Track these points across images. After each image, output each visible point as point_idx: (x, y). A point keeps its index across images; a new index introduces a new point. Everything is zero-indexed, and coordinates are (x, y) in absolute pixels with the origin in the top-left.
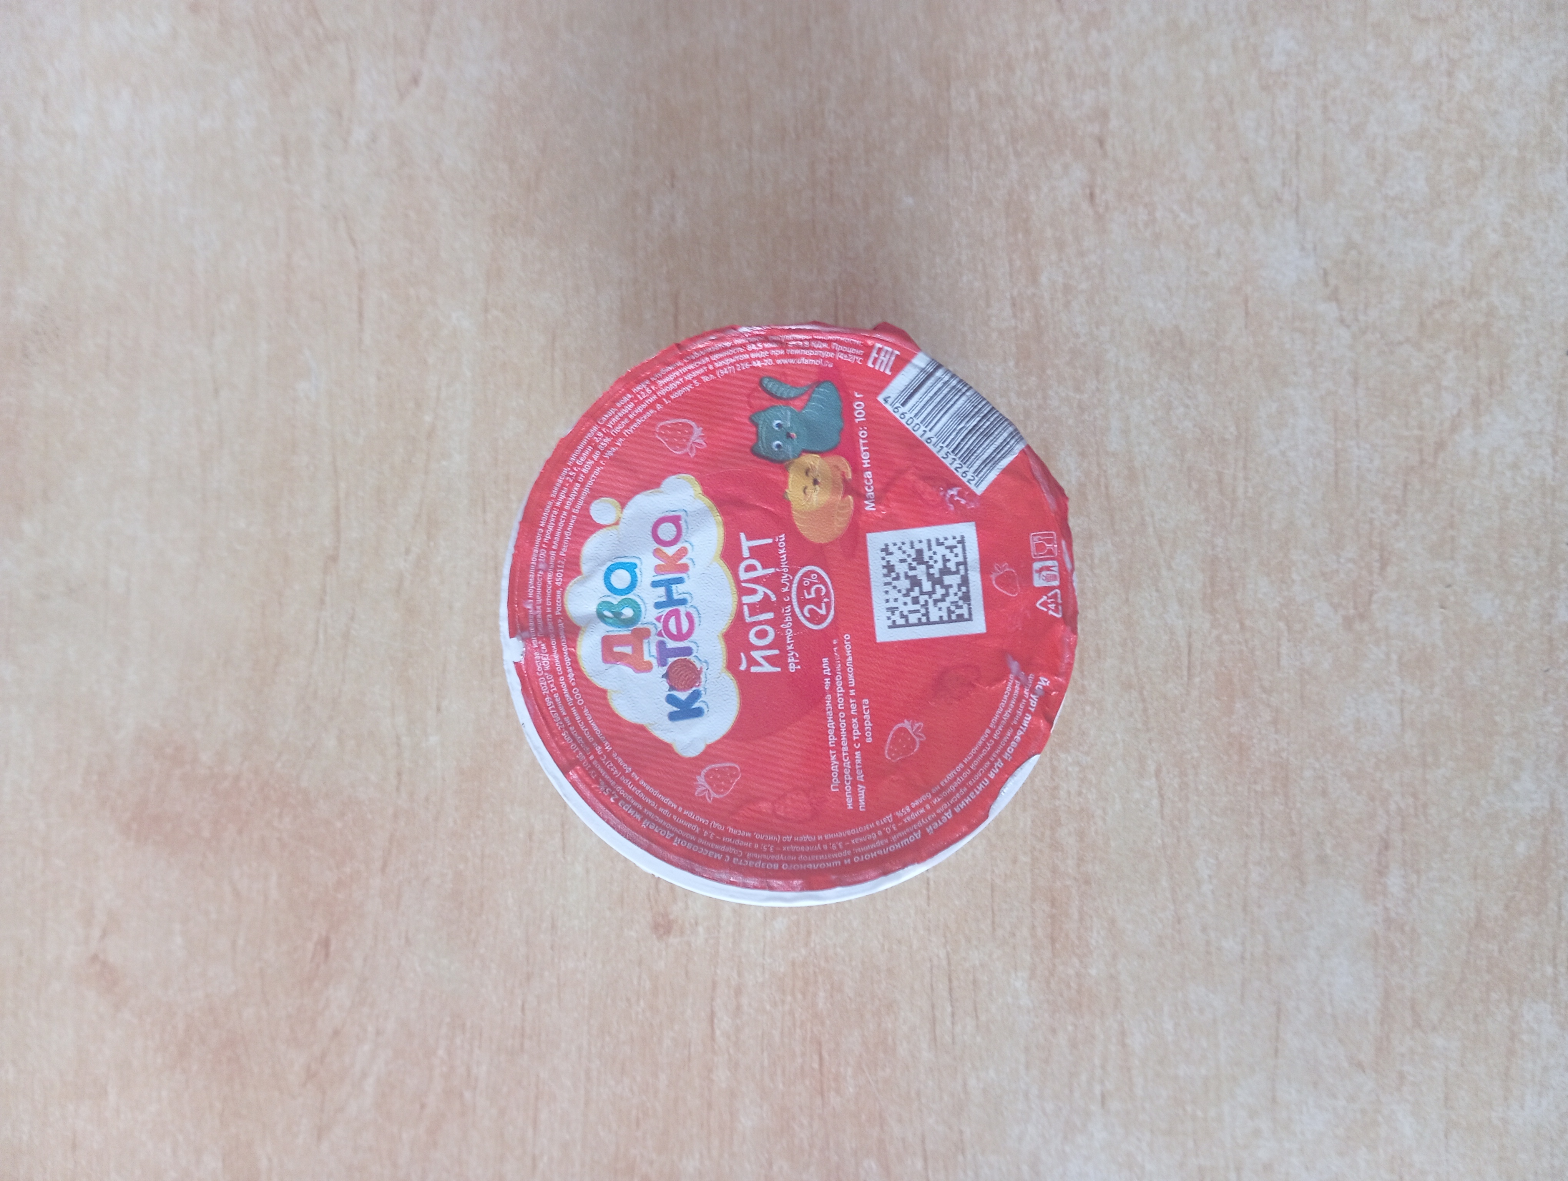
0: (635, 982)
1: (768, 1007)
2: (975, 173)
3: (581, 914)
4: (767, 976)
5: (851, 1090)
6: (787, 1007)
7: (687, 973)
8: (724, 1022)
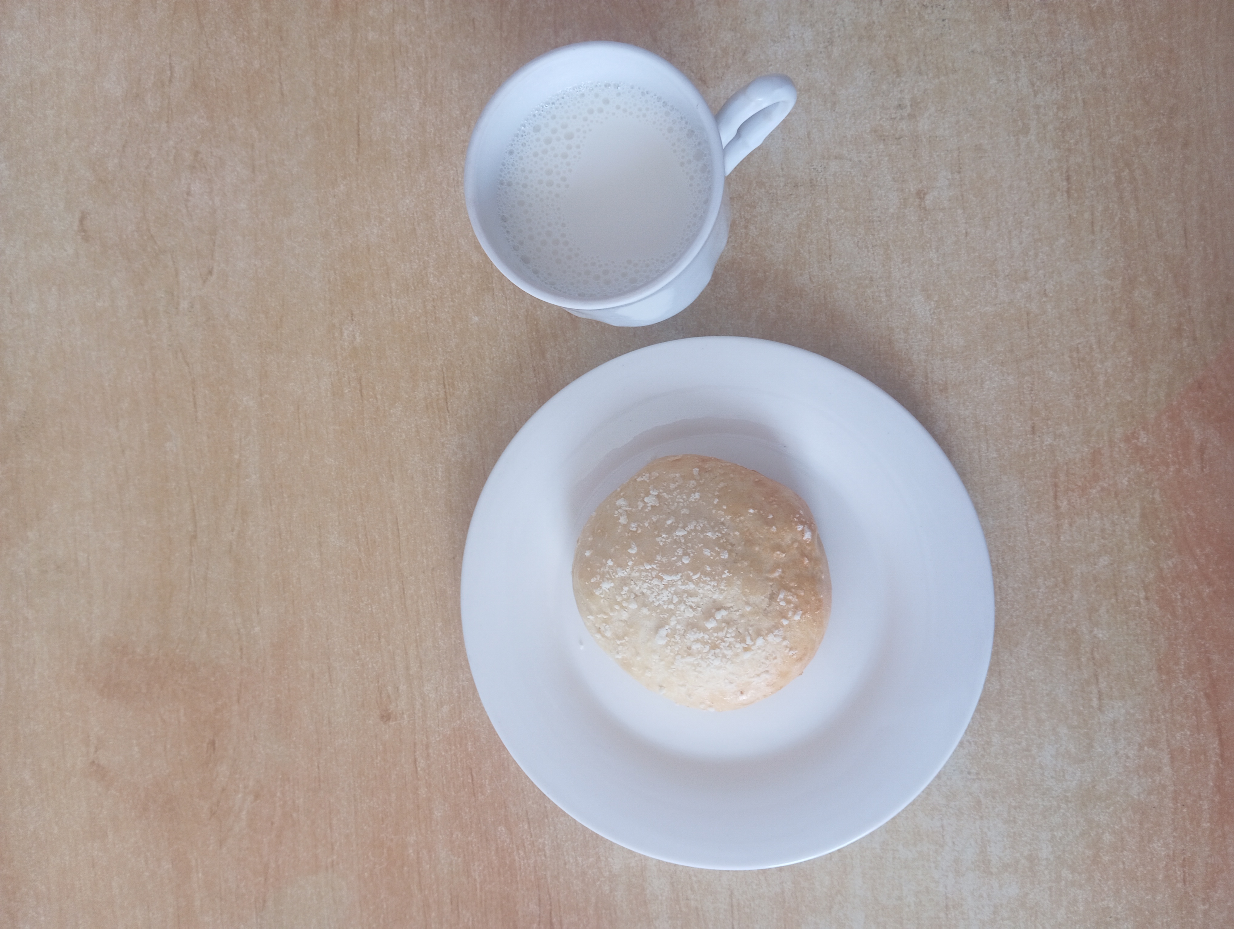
0: (374, 747)
1: (443, 753)
2: (508, 301)
3: (343, 714)
4: (441, 737)
5: (489, 791)
6: (453, 752)
7: (400, 739)
8: (422, 763)
